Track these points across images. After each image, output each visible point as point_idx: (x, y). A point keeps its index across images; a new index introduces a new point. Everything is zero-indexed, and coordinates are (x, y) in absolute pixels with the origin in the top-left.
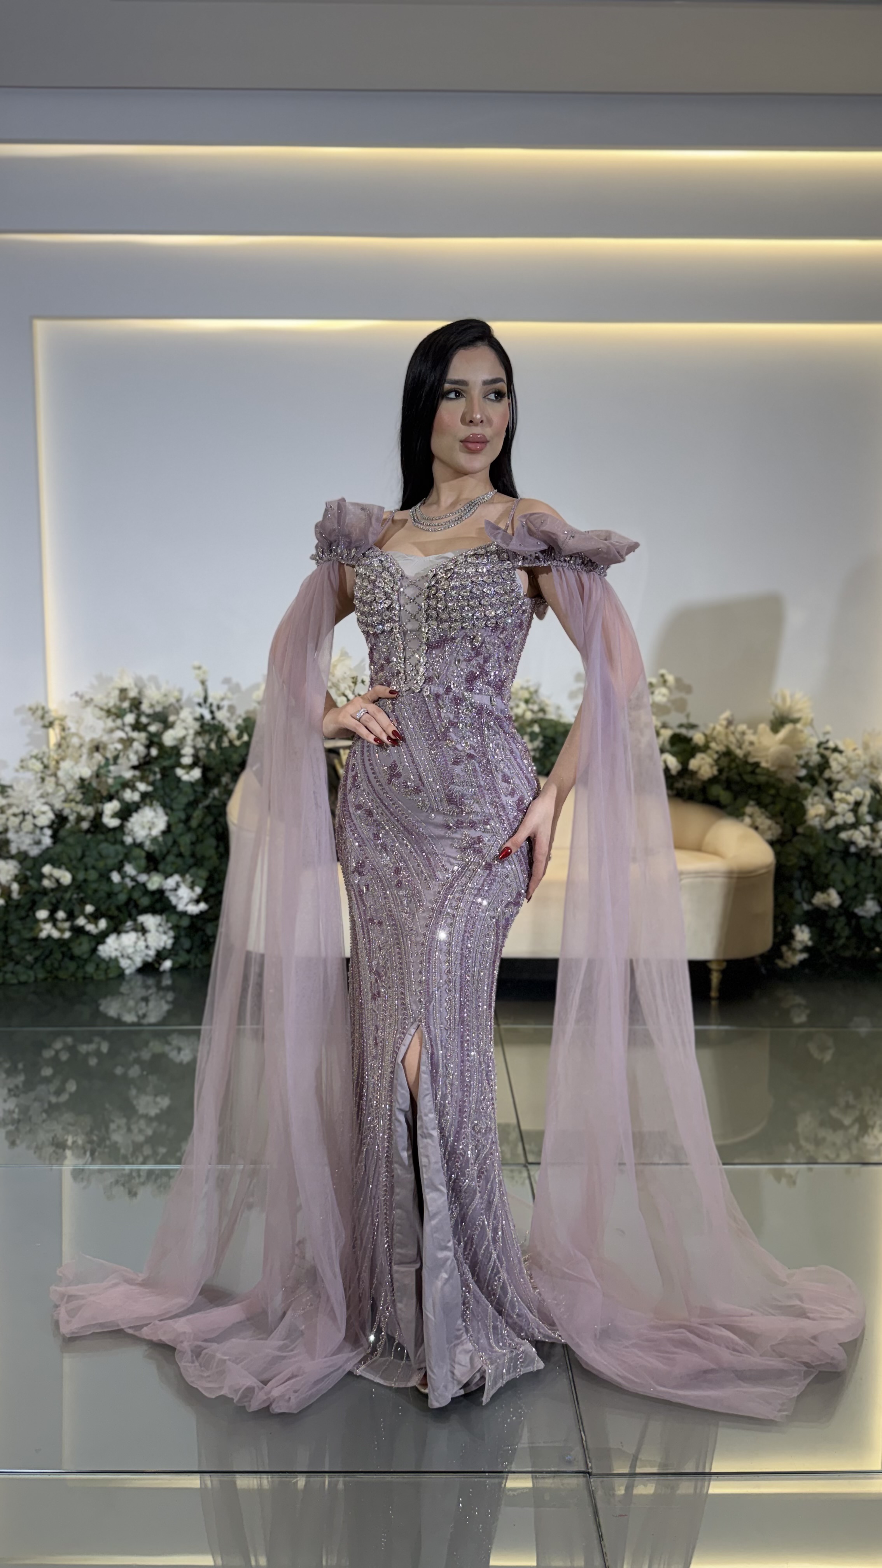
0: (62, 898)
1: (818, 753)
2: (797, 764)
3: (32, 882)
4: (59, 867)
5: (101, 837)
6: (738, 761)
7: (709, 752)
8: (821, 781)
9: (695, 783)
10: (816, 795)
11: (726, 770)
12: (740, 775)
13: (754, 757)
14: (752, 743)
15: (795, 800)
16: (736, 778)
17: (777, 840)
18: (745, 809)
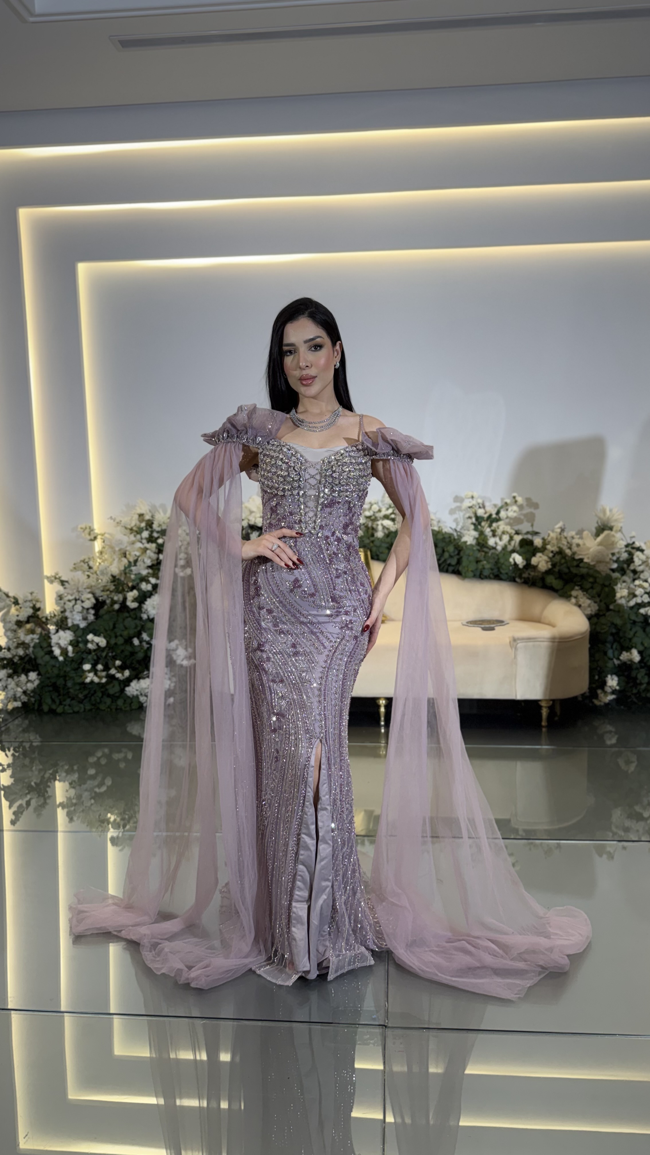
0: (101, 656)
1: (626, 551)
2: (611, 559)
3: (81, 645)
4: (99, 636)
5: (126, 614)
6: (567, 558)
7: (546, 552)
8: (628, 572)
9: (536, 574)
10: (624, 582)
11: (558, 564)
12: (569, 568)
13: (579, 555)
14: (578, 545)
15: (609, 586)
16: (566, 570)
17: (595, 614)
18: (571, 592)
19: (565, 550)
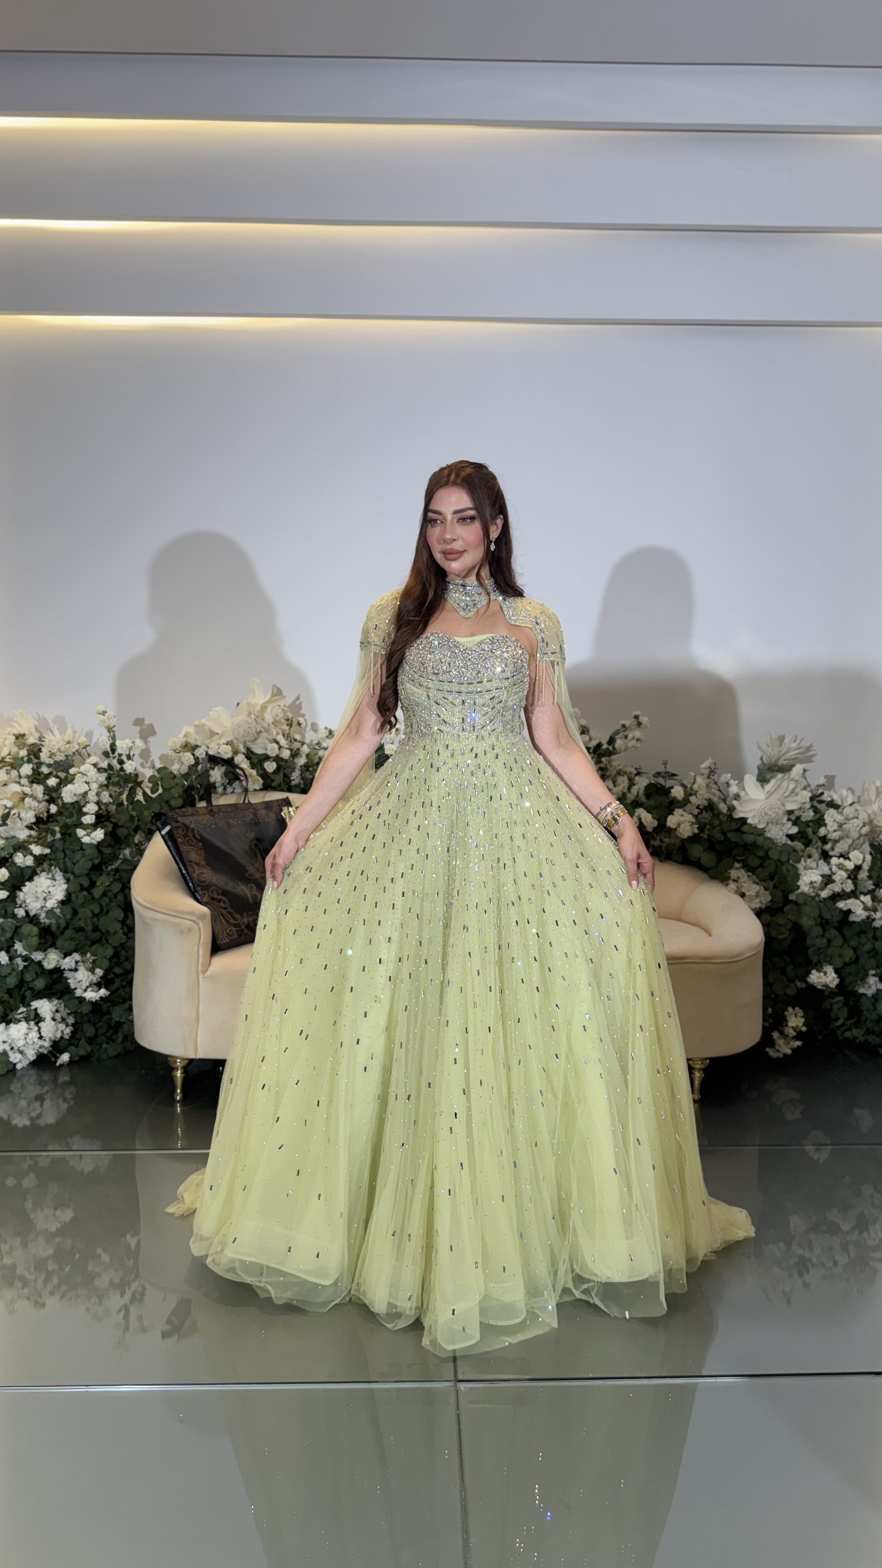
2: (788, 820)
6: (721, 816)
7: (690, 807)
8: (815, 840)
9: (673, 841)
10: (810, 857)
11: (708, 827)
12: (724, 833)
14: (737, 797)
15: (788, 863)
16: (720, 837)
17: (766, 908)
18: (730, 873)
19: (717, 803)
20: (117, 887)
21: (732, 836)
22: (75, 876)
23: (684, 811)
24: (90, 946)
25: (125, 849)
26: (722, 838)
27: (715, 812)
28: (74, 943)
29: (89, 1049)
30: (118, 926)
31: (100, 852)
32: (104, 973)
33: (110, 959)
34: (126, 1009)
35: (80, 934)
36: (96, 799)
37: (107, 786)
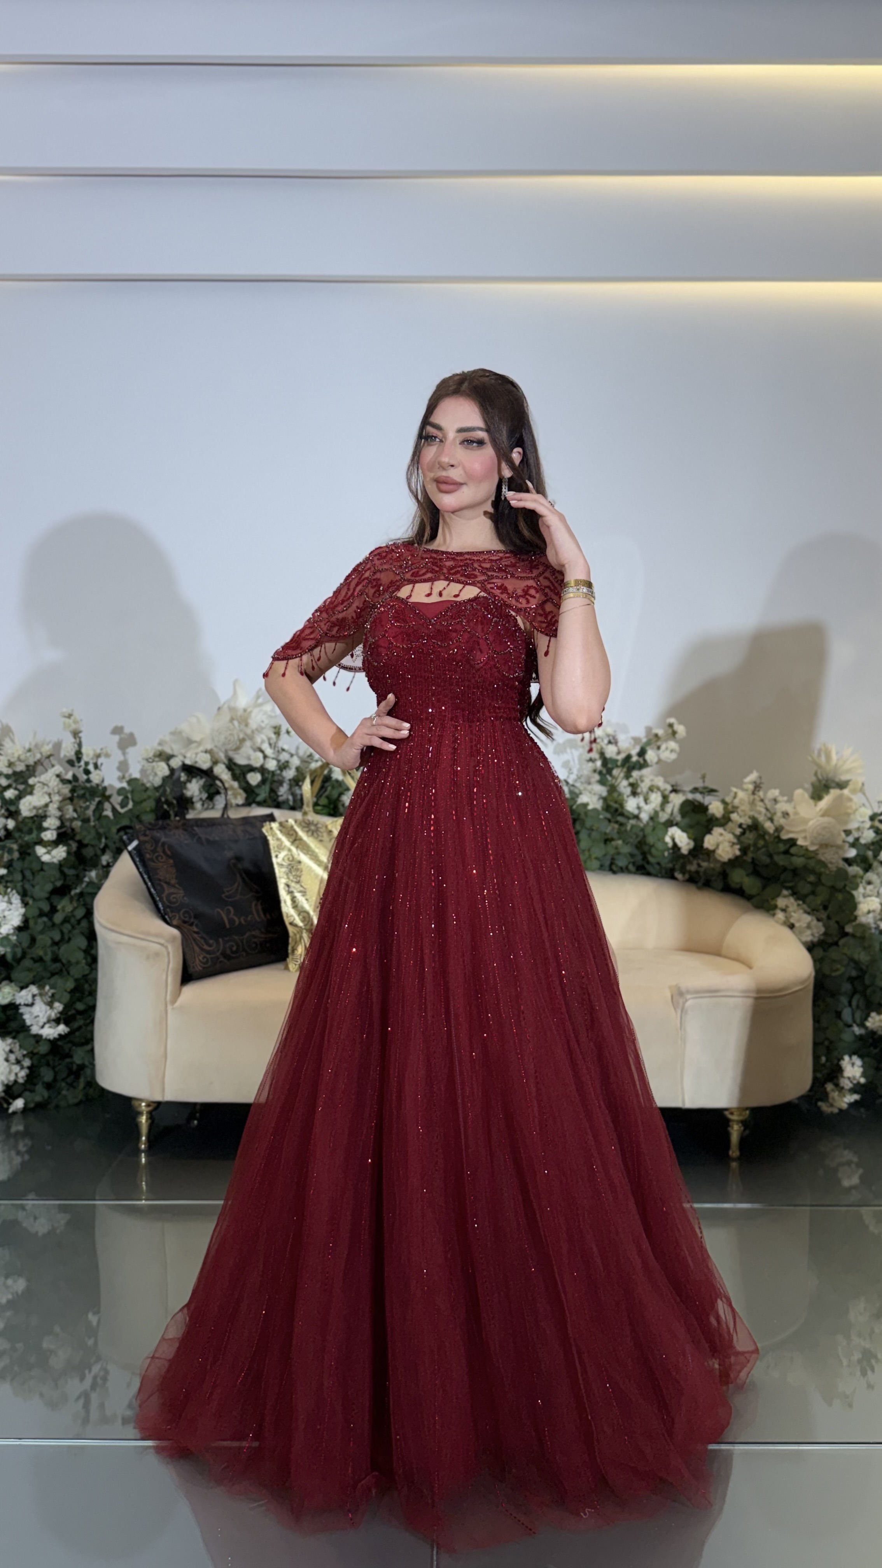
2: (844, 841)
6: (767, 837)
7: (730, 825)
9: (712, 865)
10: (869, 883)
11: (752, 849)
12: (770, 856)
14: (786, 814)
15: (843, 890)
16: (766, 860)
17: (819, 940)
18: (776, 901)
19: (762, 823)
20: (80, 913)
21: (781, 860)
22: (34, 900)
23: (725, 830)
24: (49, 978)
25: (90, 871)
26: (768, 861)
27: (761, 832)
28: (31, 976)
29: (46, 1094)
30: (80, 955)
31: (62, 872)
32: (64, 1009)
33: (72, 992)
34: (88, 1051)
35: (37, 965)
36: (58, 814)
37: (71, 799)
